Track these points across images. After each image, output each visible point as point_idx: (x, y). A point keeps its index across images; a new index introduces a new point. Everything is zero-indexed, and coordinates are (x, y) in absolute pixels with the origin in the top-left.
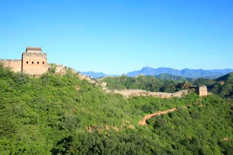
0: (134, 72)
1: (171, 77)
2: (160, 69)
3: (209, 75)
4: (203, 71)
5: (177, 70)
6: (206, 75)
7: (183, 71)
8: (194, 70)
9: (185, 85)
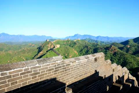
0: (70, 37)
1: (92, 41)
2: (85, 36)
3: (112, 40)
4: (108, 37)
5: (94, 37)
6: (110, 40)
7: (98, 37)
8: (103, 37)
9: (112, 48)
